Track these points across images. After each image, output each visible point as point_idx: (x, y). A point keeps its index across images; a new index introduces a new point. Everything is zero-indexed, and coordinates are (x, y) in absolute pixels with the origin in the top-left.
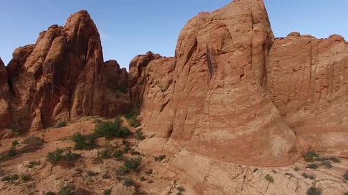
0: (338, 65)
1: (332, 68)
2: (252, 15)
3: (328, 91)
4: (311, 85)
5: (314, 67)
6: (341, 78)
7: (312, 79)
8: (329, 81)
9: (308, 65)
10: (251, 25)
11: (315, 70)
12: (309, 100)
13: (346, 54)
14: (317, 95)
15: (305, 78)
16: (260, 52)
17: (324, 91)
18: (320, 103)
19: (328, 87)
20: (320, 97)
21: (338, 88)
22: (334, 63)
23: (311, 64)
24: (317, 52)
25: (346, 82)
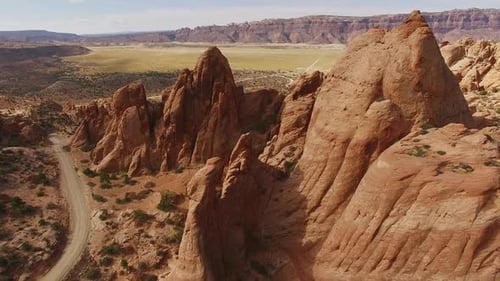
2: (380, 83)
3: (389, 267)
4: (372, 245)
5: (388, 222)
6: (426, 259)
7: (378, 237)
8: (402, 253)
9: (378, 215)
10: (365, 105)
11: (392, 230)
12: (358, 263)
13: (464, 224)
14: (371, 263)
15: (367, 231)
16: (356, 156)
17: (384, 263)
18: (371, 275)
19: (393, 260)
20: (374, 268)
21: (413, 270)
22: (430, 230)
23: (387, 216)
24: (412, 199)
25: (432, 267)
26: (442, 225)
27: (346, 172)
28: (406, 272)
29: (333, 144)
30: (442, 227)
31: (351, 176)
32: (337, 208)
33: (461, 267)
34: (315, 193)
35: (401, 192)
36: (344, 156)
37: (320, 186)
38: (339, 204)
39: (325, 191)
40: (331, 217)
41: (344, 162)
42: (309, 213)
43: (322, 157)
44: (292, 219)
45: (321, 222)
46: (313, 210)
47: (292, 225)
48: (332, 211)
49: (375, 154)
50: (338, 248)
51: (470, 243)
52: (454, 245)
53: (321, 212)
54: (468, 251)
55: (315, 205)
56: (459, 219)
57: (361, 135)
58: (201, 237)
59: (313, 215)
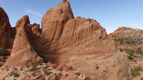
0: (85, 30)
1: (82, 31)
2: (62, 10)
3: (79, 40)
4: (73, 37)
5: (75, 30)
6: (85, 35)
7: (74, 35)
8: (80, 36)
9: (73, 30)
10: (60, 14)
11: (76, 32)
12: (71, 43)
13: (89, 26)
14: (74, 41)
15: (71, 34)
16: (61, 24)
17: (77, 40)
18: (75, 44)
19: (79, 38)
20: (75, 42)
21: (83, 38)
22: (83, 29)
23: (74, 29)
24: (78, 25)
25: (86, 36)
26: (85, 27)
27: (59, 28)
28: (82, 39)
29: (54, 23)
30: (85, 28)
31: (60, 29)
32: (58, 38)
33: (91, 33)
34: (51, 36)
35: (76, 24)
36: (57, 25)
37: (53, 34)
38: (59, 37)
39: (54, 35)
40: (58, 41)
41: (58, 26)
42: (51, 42)
43: (51, 27)
44: (45, 45)
45: (55, 43)
46: (52, 41)
47: (46, 47)
48: (57, 39)
49: (64, 24)
50: (64, 43)
51: (91, 29)
52: (89, 30)
53: (54, 41)
54: (91, 30)
55: (52, 39)
56: (88, 25)
57: (61, 19)
58: (27, 36)
59: (52, 42)
